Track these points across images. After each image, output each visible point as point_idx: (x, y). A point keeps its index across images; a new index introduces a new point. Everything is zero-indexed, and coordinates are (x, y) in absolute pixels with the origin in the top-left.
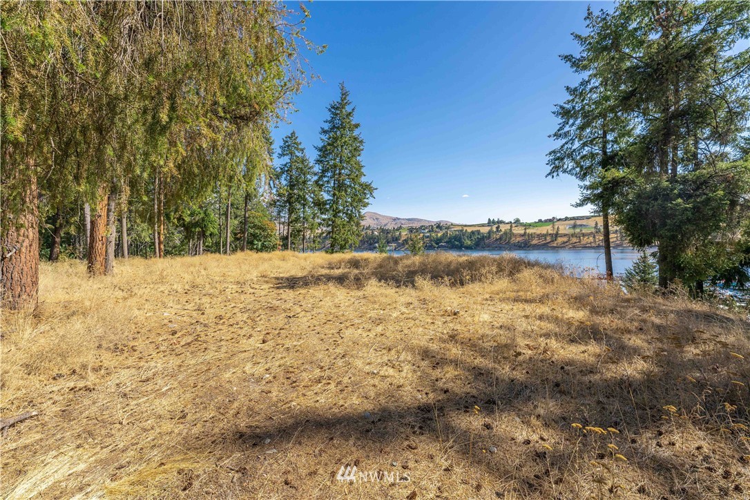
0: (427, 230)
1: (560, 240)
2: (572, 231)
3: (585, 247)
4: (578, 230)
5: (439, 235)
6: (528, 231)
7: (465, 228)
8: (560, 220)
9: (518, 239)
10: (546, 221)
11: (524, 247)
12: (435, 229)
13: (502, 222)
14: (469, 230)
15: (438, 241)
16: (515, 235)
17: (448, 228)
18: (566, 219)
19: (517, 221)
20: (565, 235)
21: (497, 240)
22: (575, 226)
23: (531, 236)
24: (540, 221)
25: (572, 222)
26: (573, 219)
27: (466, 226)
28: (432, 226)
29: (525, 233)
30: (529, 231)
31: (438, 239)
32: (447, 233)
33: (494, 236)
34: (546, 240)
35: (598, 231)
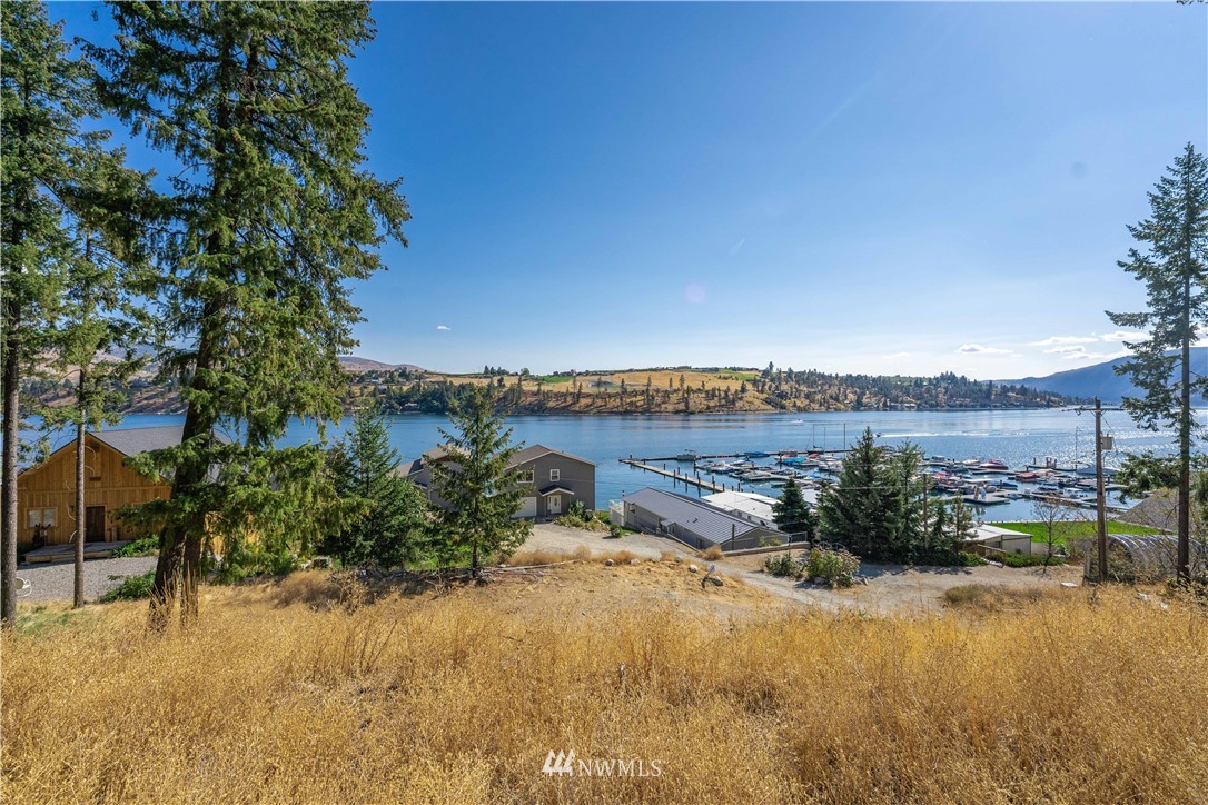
0: (381, 380)
1: (583, 402)
2: (594, 390)
3: (611, 413)
4: (602, 390)
5: (405, 389)
6: (542, 388)
7: (449, 379)
8: (579, 374)
9: (529, 399)
10: (563, 375)
11: (538, 411)
12: (397, 378)
13: (502, 373)
14: (457, 382)
15: (402, 400)
16: (526, 394)
17: (420, 377)
18: (587, 373)
19: (526, 372)
20: (589, 395)
21: (499, 399)
22: (599, 384)
23: (547, 395)
24: (556, 374)
25: (596, 378)
26: (595, 373)
27: (449, 376)
28: (392, 374)
29: (539, 390)
30: (545, 388)
31: (402, 396)
32: (419, 386)
33: (497, 394)
34: (565, 401)
35: (625, 391)
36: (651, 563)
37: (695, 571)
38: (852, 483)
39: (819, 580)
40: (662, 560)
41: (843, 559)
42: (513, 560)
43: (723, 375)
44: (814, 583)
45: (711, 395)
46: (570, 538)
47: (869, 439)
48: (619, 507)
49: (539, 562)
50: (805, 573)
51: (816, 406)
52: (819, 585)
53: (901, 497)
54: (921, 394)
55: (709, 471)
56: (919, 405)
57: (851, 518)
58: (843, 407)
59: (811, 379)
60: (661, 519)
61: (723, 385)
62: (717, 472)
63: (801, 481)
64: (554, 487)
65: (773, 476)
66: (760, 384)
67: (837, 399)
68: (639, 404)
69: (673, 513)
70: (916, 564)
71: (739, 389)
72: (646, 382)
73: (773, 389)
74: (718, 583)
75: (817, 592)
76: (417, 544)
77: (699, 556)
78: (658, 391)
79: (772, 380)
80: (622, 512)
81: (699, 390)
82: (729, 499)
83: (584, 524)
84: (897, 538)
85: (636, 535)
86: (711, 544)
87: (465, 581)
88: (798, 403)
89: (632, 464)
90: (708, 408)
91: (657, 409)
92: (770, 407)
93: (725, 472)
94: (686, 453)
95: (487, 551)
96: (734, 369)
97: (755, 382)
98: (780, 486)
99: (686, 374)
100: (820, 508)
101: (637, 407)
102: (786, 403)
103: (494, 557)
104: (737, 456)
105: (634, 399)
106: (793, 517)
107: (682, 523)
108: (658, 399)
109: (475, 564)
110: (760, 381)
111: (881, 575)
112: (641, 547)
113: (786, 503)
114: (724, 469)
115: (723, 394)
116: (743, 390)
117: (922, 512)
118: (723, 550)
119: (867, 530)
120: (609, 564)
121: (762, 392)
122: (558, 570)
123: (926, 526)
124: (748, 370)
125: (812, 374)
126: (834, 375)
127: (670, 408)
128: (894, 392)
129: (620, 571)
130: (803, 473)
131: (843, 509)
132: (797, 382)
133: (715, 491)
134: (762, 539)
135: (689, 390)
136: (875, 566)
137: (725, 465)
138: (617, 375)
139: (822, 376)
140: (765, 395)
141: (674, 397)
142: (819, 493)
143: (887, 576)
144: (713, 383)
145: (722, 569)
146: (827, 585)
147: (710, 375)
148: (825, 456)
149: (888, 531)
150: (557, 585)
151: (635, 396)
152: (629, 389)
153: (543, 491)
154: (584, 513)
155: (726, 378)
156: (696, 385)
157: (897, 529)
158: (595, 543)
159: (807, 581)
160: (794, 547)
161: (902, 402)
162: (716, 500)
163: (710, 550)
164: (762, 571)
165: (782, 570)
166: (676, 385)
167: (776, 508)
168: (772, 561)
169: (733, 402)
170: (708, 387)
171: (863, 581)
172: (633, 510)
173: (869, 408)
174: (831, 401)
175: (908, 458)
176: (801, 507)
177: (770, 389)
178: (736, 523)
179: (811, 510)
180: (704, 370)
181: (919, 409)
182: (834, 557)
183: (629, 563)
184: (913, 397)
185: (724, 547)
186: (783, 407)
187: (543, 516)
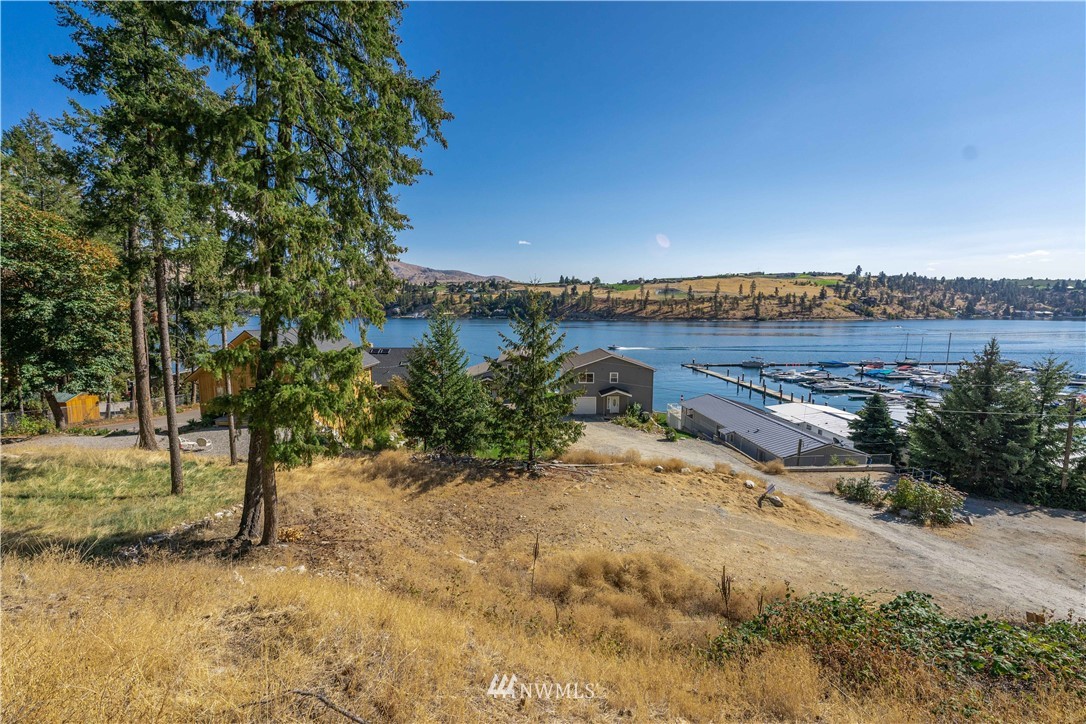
0: (475, 289)
1: (650, 308)
2: (662, 297)
3: (678, 319)
4: (669, 297)
5: (494, 297)
6: (612, 295)
7: (530, 288)
8: (648, 282)
9: (599, 306)
10: (632, 283)
11: (607, 316)
12: (487, 288)
13: (575, 282)
14: (536, 291)
15: (492, 306)
16: (597, 301)
17: (506, 287)
18: (655, 281)
19: (597, 281)
20: (655, 302)
21: (573, 306)
22: (666, 291)
23: (616, 302)
24: (625, 282)
25: (663, 286)
26: (663, 281)
27: (531, 285)
28: (483, 284)
29: (608, 297)
30: (614, 295)
31: (492, 303)
32: (505, 294)
33: (570, 301)
34: (633, 308)
35: (692, 298)
36: (703, 474)
37: (751, 487)
38: (962, 403)
39: (905, 512)
40: (716, 471)
41: (939, 492)
42: (565, 457)
43: (799, 280)
44: (898, 515)
45: (785, 301)
46: (627, 439)
47: (993, 353)
48: (676, 411)
49: (589, 461)
50: (888, 503)
51: (912, 313)
52: (905, 519)
53: (1034, 425)
54: (1062, 299)
55: (777, 380)
56: (1056, 314)
57: (955, 445)
58: (947, 314)
59: (908, 283)
60: (719, 427)
61: (799, 291)
62: (785, 380)
63: (887, 395)
64: (613, 388)
65: (851, 388)
66: (844, 290)
67: (940, 306)
68: (705, 310)
69: (732, 421)
70: (1045, 505)
71: (818, 295)
72: (714, 289)
73: (858, 295)
74: (777, 504)
75: (902, 527)
76: (482, 436)
77: (758, 468)
78: (726, 298)
79: (859, 285)
80: (679, 416)
81: (772, 296)
82: (795, 411)
83: (640, 425)
84: (1019, 473)
85: (692, 441)
86: (773, 457)
87: (520, 472)
88: (889, 310)
89: (694, 369)
90: (781, 315)
91: (725, 315)
92: (853, 314)
93: (795, 381)
94: (752, 360)
95: (541, 447)
96: (814, 275)
97: (837, 288)
98: (864, 399)
99: (758, 281)
100: (911, 429)
101: (703, 313)
102: (874, 310)
103: (549, 452)
104: (810, 365)
105: (701, 306)
106: (874, 436)
107: (741, 432)
108: (726, 306)
109: (531, 458)
110: (843, 286)
111: (991, 513)
112: (694, 454)
113: (867, 420)
114: (794, 377)
115: (798, 301)
116: (823, 296)
117: (1061, 445)
118: (786, 465)
119: (975, 459)
120: (658, 470)
121: (845, 298)
122: (606, 471)
123: (1066, 462)
124: (830, 274)
125: (909, 277)
126: (939, 278)
127: (739, 314)
128: (1022, 298)
129: (669, 478)
130: (889, 386)
131: (945, 434)
132: (890, 287)
133: (781, 400)
134: (834, 458)
135: (760, 297)
136: (983, 502)
137: (796, 374)
138: (685, 282)
139: (924, 280)
140: (849, 302)
141: (743, 304)
142: (910, 411)
143: (1001, 516)
144: (788, 289)
145: (785, 486)
146: (916, 519)
147: (785, 281)
148: (920, 368)
149: (1008, 464)
150: (604, 486)
151: (703, 302)
152: (696, 296)
153: (603, 392)
154: (641, 414)
155: (803, 284)
156: (768, 291)
157: (1021, 463)
158: (647, 446)
159: (888, 512)
160: (873, 470)
161: (1032, 309)
162: (781, 410)
163: (771, 464)
164: (832, 493)
165: (857, 495)
166: (746, 291)
167: (854, 424)
168: (845, 483)
169: (810, 309)
170: (782, 293)
171: (967, 520)
172: (690, 415)
173: (983, 316)
174: (932, 308)
176: (886, 426)
177: (854, 295)
178: (803, 438)
179: (900, 430)
180: (779, 276)
181: (1056, 317)
182: (930, 489)
183: (680, 471)
184: (1050, 304)
185: (788, 461)
186: (869, 314)
187: (601, 415)
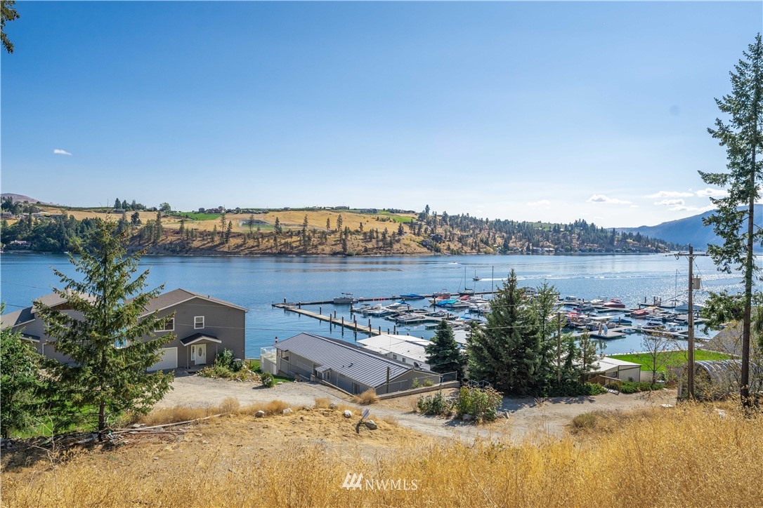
1: (233, 242)
2: (246, 230)
3: (265, 254)
4: (255, 229)
5: (10, 223)
6: (186, 226)
7: (69, 214)
8: (229, 211)
9: (170, 238)
10: (210, 212)
11: (181, 251)
13: (136, 207)
14: (79, 217)
16: (166, 232)
17: (31, 210)
18: (238, 211)
19: (166, 207)
20: (239, 235)
21: (133, 238)
22: (251, 223)
23: (192, 234)
24: (202, 210)
25: (248, 216)
26: (247, 211)
27: (70, 209)
29: (182, 228)
30: (189, 226)
31: (7, 233)
32: (30, 221)
33: (130, 232)
34: (213, 241)
35: (279, 232)
36: (304, 412)
37: (349, 417)
38: (498, 322)
39: (466, 417)
40: (316, 407)
41: (489, 395)
42: (148, 419)
43: (380, 216)
44: (462, 420)
45: (369, 236)
46: (216, 391)
47: (513, 281)
48: (271, 355)
49: (180, 419)
50: (455, 411)
51: (467, 249)
52: (467, 422)
53: (539, 335)
54: (558, 239)
55: (366, 315)
56: (556, 249)
57: (496, 357)
58: (492, 250)
59: (463, 223)
60: (315, 365)
61: (381, 227)
62: (373, 315)
63: (453, 322)
64: (198, 335)
65: (427, 318)
66: (417, 227)
67: (486, 243)
68: (294, 245)
69: (328, 358)
70: (550, 396)
71: (397, 231)
72: (302, 222)
73: (429, 232)
74: (371, 427)
75: (464, 429)
76: (26, 407)
77: (354, 401)
78: (314, 232)
79: (428, 223)
80: (274, 360)
81: (357, 231)
82: (384, 342)
83: (232, 374)
84: (535, 373)
85: (289, 384)
86: (366, 388)
87: (89, 446)
88: (452, 246)
89: (286, 309)
90: (366, 250)
91: (314, 251)
92: (425, 250)
93: (382, 315)
94: (343, 296)
95: (116, 410)
96: (392, 211)
97: (412, 225)
98: (433, 328)
99: (344, 215)
100: (469, 348)
101: (292, 248)
102: (442, 246)
103: (125, 416)
104: (394, 299)
105: (289, 240)
106: (445, 358)
107: (337, 369)
108: (315, 241)
109: (101, 426)
110: (416, 224)
111: (521, 408)
112: (293, 395)
113: (438, 344)
114: (381, 312)
115: (380, 236)
116: (401, 232)
117: (556, 348)
118: (378, 394)
119: (509, 366)
120: (259, 416)
121: (418, 235)
122: (201, 426)
123: (559, 361)
124: (405, 212)
125: (465, 218)
126: (484, 220)
127: (327, 249)
128: (536, 237)
129: (271, 422)
130: (454, 314)
131: (490, 349)
132: (451, 226)
133: (370, 334)
134: (416, 382)
135: (347, 232)
136: (516, 400)
137: (382, 308)
138: (271, 213)
139: (474, 220)
140: (421, 238)
141: (331, 239)
142: (468, 333)
143: (526, 409)
144: (371, 225)
145: (377, 413)
146: (473, 421)
147: (369, 217)
148: (475, 297)
149: (528, 367)
150: (200, 442)
151: (291, 236)
152: (284, 229)
153: (185, 340)
154: (232, 363)
155: (383, 220)
156: (354, 226)
157: (535, 365)
158: (245, 394)
159: (456, 419)
160: (445, 387)
161: (542, 247)
162: (370, 343)
163: (365, 394)
164: (415, 412)
165: (433, 410)
166: (334, 226)
167: (429, 349)
168: (424, 401)
169: (391, 244)
170: (366, 229)
171: (505, 415)
172: (286, 357)
173: (515, 252)
174: (482, 245)
175: (546, 299)
176: (452, 348)
177: (425, 232)
178: (391, 366)
179: (462, 350)
180: (363, 211)
181: (557, 253)
182: (480, 394)
183: (282, 413)
184: (552, 242)
185: (379, 390)
186: (438, 250)
187: (185, 368)
